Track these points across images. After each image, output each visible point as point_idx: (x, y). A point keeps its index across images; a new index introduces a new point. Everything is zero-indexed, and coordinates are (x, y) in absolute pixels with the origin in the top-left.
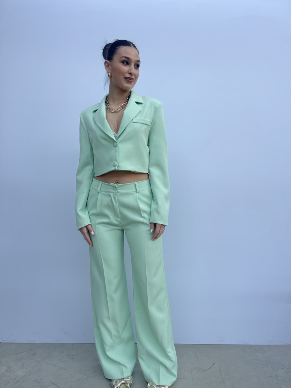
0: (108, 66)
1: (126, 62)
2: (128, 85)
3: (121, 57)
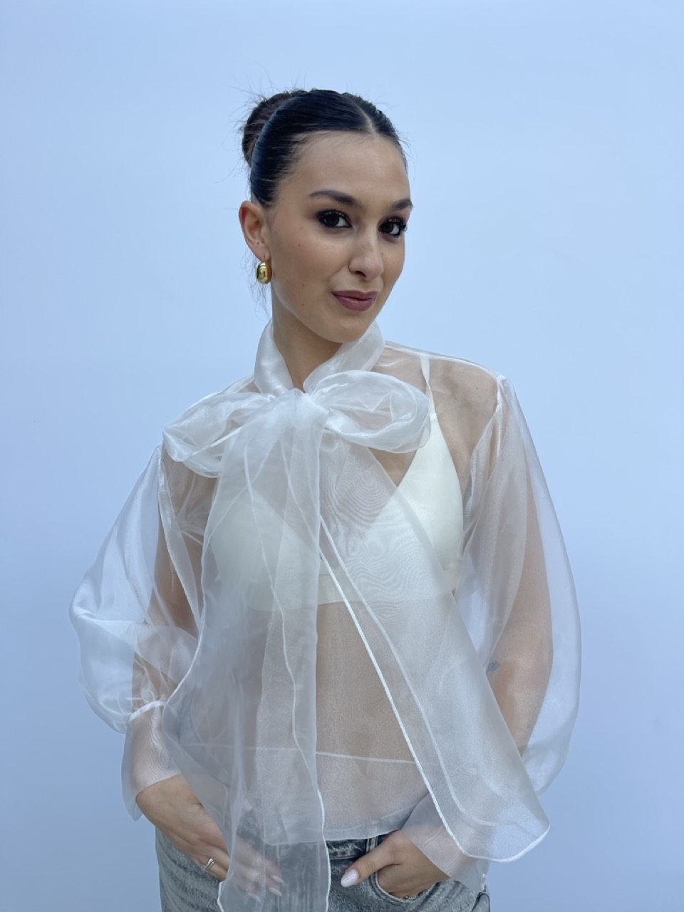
2: (348, 323)
3: (315, 194)
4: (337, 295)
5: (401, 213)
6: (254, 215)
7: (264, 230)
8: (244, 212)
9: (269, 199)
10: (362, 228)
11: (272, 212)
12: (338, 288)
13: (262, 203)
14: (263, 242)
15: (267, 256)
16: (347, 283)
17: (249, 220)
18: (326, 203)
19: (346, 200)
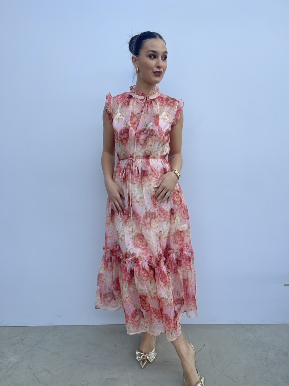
0: (136, 60)
1: (154, 55)
2: (157, 79)
3: (148, 51)
4: (154, 72)
5: (166, 54)
6: (135, 58)
7: (137, 62)
8: (133, 58)
9: (138, 55)
10: (158, 57)
11: (139, 57)
12: (155, 71)
13: (136, 56)
14: (137, 64)
15: (138, 67)
16: (156, 70)
17: (134, 60)
18: (151, 53)
19: (154, 52)
